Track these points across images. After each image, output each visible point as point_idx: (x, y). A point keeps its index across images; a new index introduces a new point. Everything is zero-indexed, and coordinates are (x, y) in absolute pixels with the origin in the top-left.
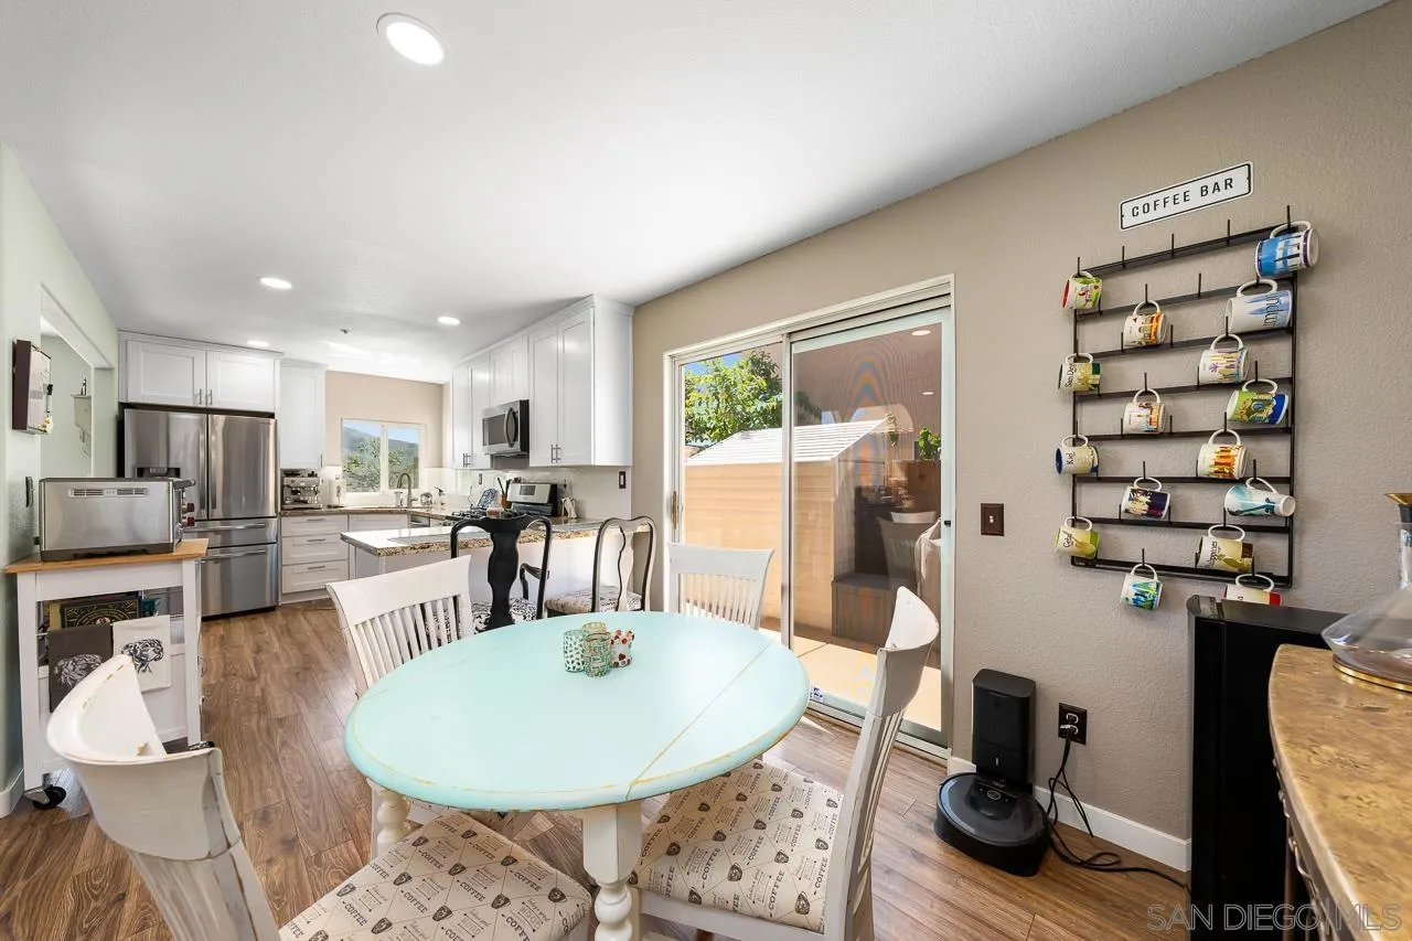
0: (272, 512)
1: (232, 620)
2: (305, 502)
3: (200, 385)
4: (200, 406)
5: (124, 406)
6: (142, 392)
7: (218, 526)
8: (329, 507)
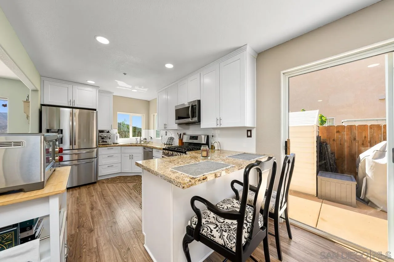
0: (95, 146)
1: (81, 188)
2: (106, 142)
3: (70, 98)
4: (70, 106)
5: (42, 105)
6: (49, 100)
7: (76, 151)
8: (114, 143)
